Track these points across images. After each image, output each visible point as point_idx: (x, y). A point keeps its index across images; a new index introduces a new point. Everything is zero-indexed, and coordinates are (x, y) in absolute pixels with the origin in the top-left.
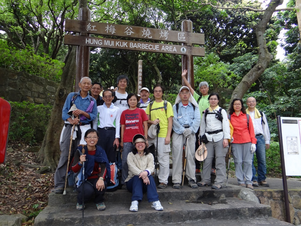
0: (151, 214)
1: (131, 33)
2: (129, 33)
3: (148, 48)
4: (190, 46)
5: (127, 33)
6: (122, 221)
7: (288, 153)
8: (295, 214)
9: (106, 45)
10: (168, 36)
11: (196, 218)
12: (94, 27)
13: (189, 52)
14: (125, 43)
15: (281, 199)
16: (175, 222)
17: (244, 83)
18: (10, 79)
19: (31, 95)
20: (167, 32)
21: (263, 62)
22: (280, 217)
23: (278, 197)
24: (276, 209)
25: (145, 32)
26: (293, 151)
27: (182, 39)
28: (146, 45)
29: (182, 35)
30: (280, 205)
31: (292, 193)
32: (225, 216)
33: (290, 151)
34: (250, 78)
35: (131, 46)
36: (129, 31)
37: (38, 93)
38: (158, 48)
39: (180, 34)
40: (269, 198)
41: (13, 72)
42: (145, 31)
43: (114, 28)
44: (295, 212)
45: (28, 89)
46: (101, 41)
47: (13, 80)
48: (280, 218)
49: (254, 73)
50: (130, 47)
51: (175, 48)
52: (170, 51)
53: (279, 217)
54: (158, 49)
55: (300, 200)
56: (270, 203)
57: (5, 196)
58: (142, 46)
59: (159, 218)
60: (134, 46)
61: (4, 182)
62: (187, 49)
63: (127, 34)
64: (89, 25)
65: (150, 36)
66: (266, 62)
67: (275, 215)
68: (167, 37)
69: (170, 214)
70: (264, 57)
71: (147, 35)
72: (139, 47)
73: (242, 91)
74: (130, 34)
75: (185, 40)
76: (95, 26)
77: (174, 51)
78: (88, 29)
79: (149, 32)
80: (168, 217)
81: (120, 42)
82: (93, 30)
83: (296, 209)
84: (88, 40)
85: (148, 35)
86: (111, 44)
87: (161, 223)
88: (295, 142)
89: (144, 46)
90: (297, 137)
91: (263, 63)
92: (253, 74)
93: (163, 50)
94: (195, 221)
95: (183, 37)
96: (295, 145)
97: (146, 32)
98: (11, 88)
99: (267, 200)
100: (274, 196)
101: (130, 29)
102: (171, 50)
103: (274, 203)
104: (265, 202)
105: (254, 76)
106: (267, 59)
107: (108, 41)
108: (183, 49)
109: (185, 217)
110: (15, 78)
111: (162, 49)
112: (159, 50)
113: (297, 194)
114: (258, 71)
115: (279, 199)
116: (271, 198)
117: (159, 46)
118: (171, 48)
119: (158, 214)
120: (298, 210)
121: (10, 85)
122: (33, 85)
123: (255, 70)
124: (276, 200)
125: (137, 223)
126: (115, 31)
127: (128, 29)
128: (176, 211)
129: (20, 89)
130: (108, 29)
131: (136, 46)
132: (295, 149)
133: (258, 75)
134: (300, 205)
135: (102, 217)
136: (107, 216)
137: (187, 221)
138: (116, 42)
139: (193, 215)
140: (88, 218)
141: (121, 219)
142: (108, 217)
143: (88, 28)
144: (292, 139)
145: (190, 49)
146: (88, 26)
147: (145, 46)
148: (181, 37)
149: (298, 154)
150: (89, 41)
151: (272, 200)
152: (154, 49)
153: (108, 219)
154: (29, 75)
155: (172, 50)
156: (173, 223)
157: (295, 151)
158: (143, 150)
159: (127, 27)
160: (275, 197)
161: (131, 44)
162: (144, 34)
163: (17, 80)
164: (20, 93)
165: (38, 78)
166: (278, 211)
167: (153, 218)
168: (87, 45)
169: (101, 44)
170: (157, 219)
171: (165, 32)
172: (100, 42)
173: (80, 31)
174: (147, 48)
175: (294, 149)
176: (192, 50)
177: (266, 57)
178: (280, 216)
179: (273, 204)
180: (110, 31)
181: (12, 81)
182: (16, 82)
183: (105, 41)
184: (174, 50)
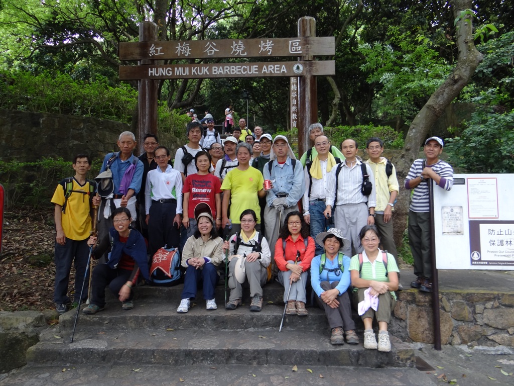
0: (199, 317)
1: (213, 51)
2: (211, 52)
3: (240, 71)
4: (308, 61)
5: (208, 51)
6: (161, 324)
7: (443, 233)
8: (454, 328)
9: (178, 74)
10: (273, 48)
11: (263, 326)
12: (159, 49)
13: (307, 71)
14: (205, 68)
15: (430, 305)
16: (232, 329)
17: (428, 108)
18: (74, 129)
19: (104, 149)
20: (271, 42)
21: (463, 68)
22: (425, 332)
23: (425, 302)
24: (419, 319)
25: (236, 46)
26: (453, 230)
27: (296, 51)
28: (237, 67)
29: (295, 44)
30: (428, 314)
31: (451, 296)
32: (308, 325)
33: (447, 230)
34: (440, 99)
35: (215, 72)
36: (211, 49)
37: (113, 145)
38: (257, 69)
39: (292, 43)
40: (409, 302)
41: (77, 118)
42: (236, 44)
43: (188, 47)
44: (455, 325)
45: (100, 141)
46: (171, 69)
47: (78, 130)
48: (426, 334)
49: (447, 90)
50: (213, 73)
51: (283, 66)
52: (276, 72)
53: (423, 332)
54: (256, 71)
55: (465, 307)
56: (409, 310)
57: (48, 289)
58: (231, 70)
59: (209, 322)
60: (220, 72)
61: (53, 271)
62: (305, 65)
63: (209, 54)
64: (153, 48)
65: (243, 52)
66: (469, 67)
67: (418, 328)
68: (271, 50)
69: (225, 318)
70: (465, 58)
71: (238, 51)
72: (226, 72)
73: (424, 122)
74: (213, 54)
75: (301, 52)
76: (161, 48)
77: (283, 72)
78: (151, 54)
79: (242, 46)
80: (223, 322)
81: (198, 68)
82: (159, 54)
83: (456, 322)
84: (152, 70)
85: (241, 51)
86: (184, 73)
87: (212, 329)
88: (458, 215)
89: (234, 70)
90: (461, 207)
91: (464, 70)
92: (444, 91)
93: (265, 72)
94: (260, 330)
95: (297, 48)
96: (457, 220)
97: (238, 47)
98: (76, 142)
99: (404, 305)
100: (417, 300)
101: (213, 45)
102: (277, 70)
103: (417, 310)
104: (401, 308)
105: (446, 95)
106: (471, 62)
107: (180, 68)
108: (298, 66)
109: (247, 323)
110: (80, 127)
111: (263, 71)
112: (257, 73)
113: (461, 298)
114: (454, 85)
115: (426, 304)
116: (412, 303)
117: (257, 66)
118: (277, 67)
119: (209, 318)
120: (460, 323)
121: (74, 137)
122: (106, 135)
123: (449, 83)
124: (422, 306)
125: (181, 328)
126: (190, 51)
127: (209, 46)
128: (235, 315)
129: (87, 142)
130: (179, 49)
131: (222, 72)
132: (457, 226)
133: (454, 92)
134: (463, 316)
135: (136, 318)
136: (142, 317)
137: (250, 329)
138: (192, 68)
139: (258, 321)
140: (119, 318)
141: (159, 322)
142: (144, 319)
143: (151, 52)
144: (452, 210)
145: (310, 66)
146: (151, 49)
147: (236, 70)
148: (295, 48)
149: (463, 235)
150: (153, 72)
151: (414, 306)
152: (250, 73)
153: (144, 321)
154: (99, 120)
155: (280, 70)
156: (230, 330)
157: (456, 229)
158: (208, 233)
159: (209, 43)
160: (419, 301)
161: (215, 69)
162: (234, 50)
163: (83, 129)
164: (88, 148)
165: (113, 123)
166: (423, 323)
167: (202, 322)
168: (152, 78)
169: (171, 74)
170: (207, 324)
171: (268, 43)
172: (169, 70)
173: (140, 59)
174: (238, 71)
175: (455, 226)
176: (314, 67)
177: (469, 59)
178: (426, 330)
179: (415, 311)
180: (183, 53)
181: (77, 132)
182: (81, 133)
183: (176, 69)
184: (282, 70)
